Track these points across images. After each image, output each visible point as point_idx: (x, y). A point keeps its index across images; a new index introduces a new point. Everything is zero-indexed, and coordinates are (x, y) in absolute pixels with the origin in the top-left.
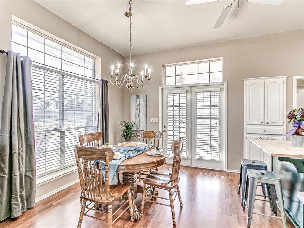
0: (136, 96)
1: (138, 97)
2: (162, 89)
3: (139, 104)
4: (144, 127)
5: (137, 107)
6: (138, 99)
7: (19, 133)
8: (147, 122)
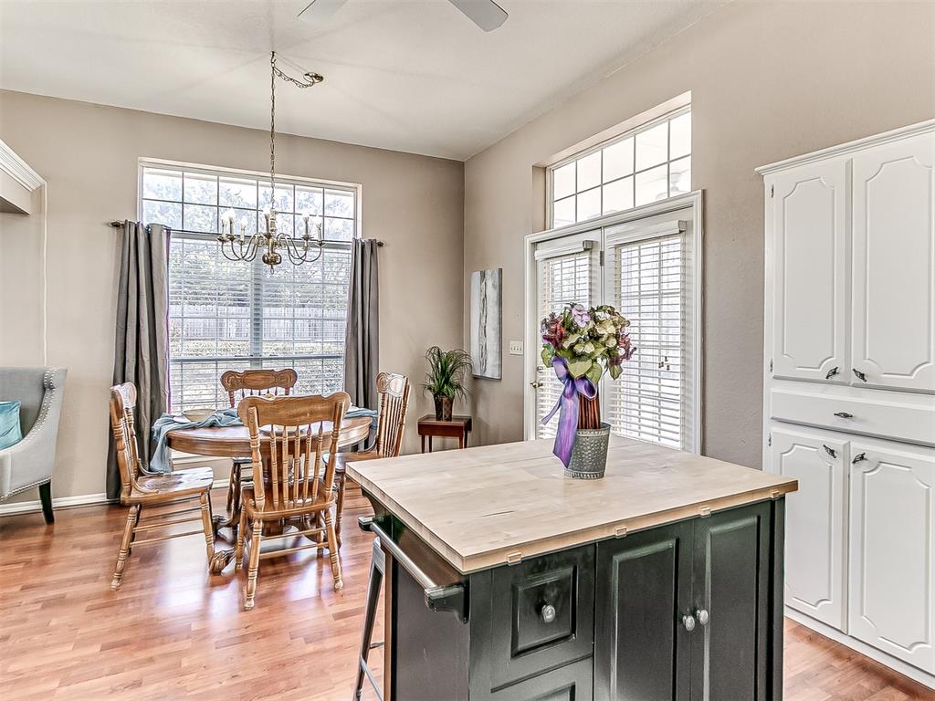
0: (481, 272)
1: (483, 275)
2: (535, 244)
3: (486, 296)
4: (496, 367)
5: (481, 304)
6: (484, 282)
7: (140, 359)
8: (501, 353)
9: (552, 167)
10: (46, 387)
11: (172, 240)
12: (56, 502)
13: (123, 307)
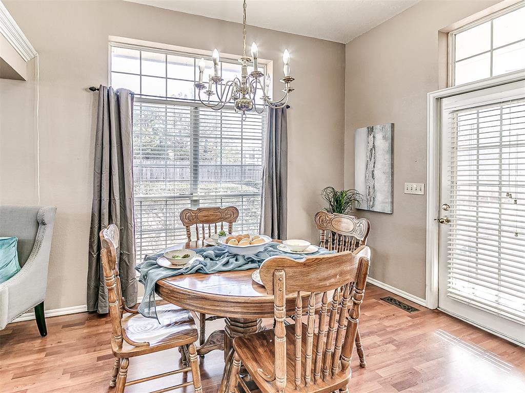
0: (368, 128)
1: (371, 130)
2: (439, 99)
3: (374, 147)
4: (387, 203)
5: (369, 154)
6: (372, 136)
7: (112, 198)
8: (392, 192)
9: (455, 32)
10: (39, 223)
11: (134, 104)
12: (48, 313)
13: (99, 156)
